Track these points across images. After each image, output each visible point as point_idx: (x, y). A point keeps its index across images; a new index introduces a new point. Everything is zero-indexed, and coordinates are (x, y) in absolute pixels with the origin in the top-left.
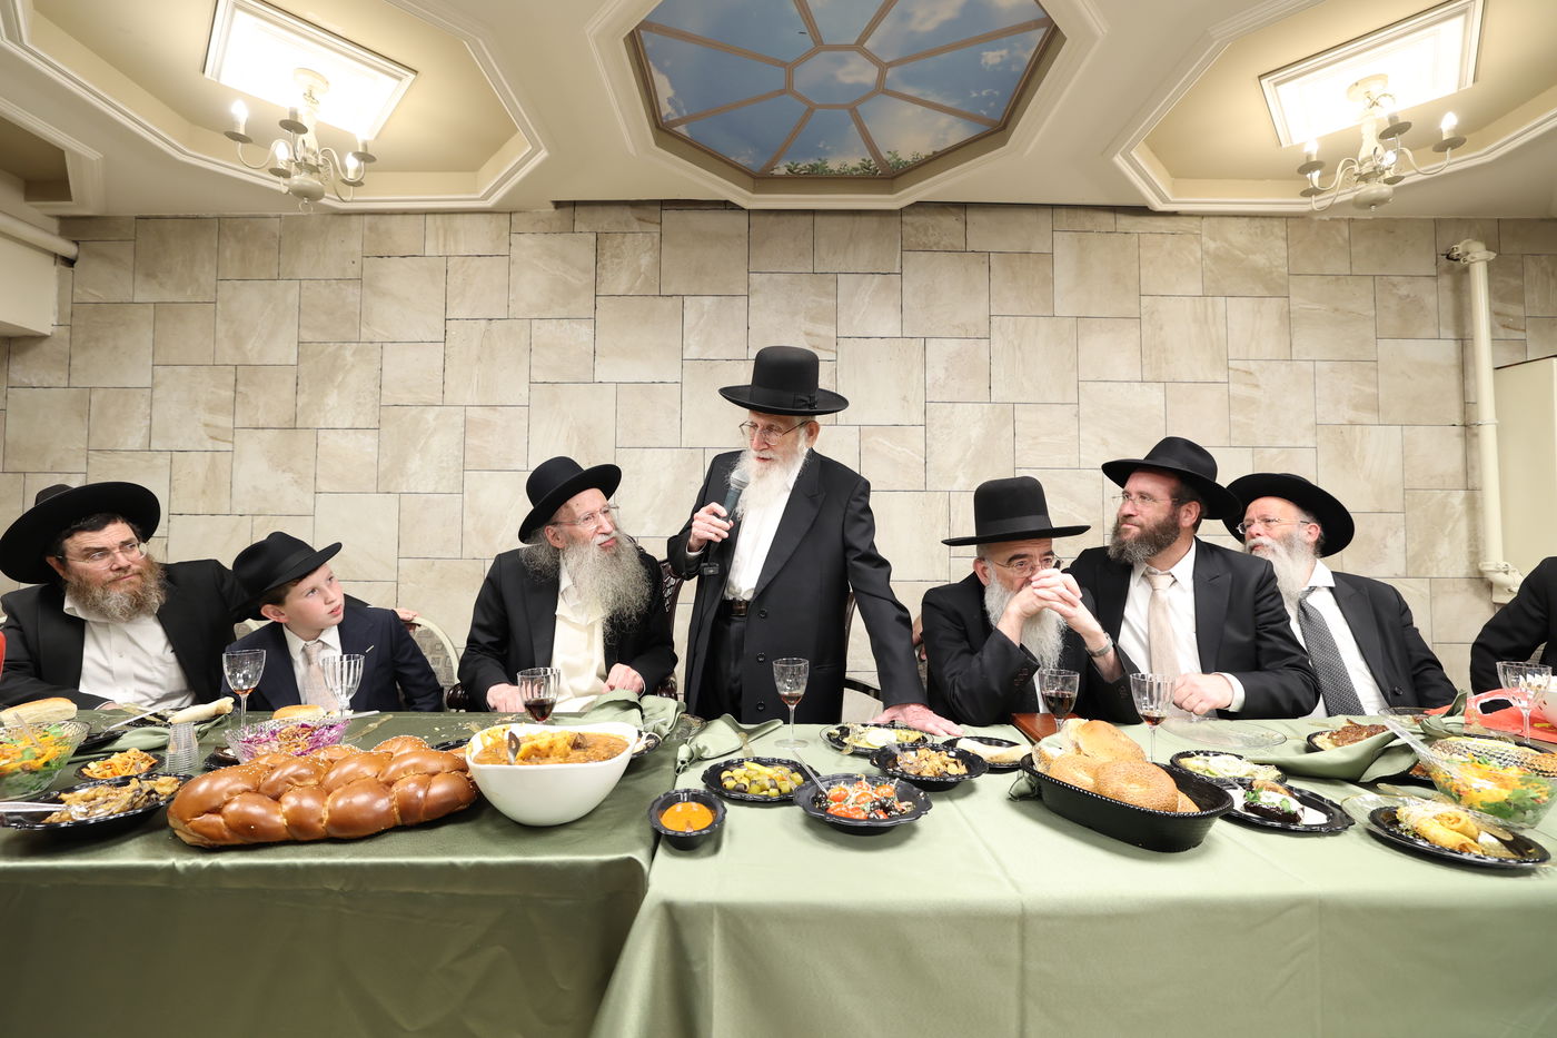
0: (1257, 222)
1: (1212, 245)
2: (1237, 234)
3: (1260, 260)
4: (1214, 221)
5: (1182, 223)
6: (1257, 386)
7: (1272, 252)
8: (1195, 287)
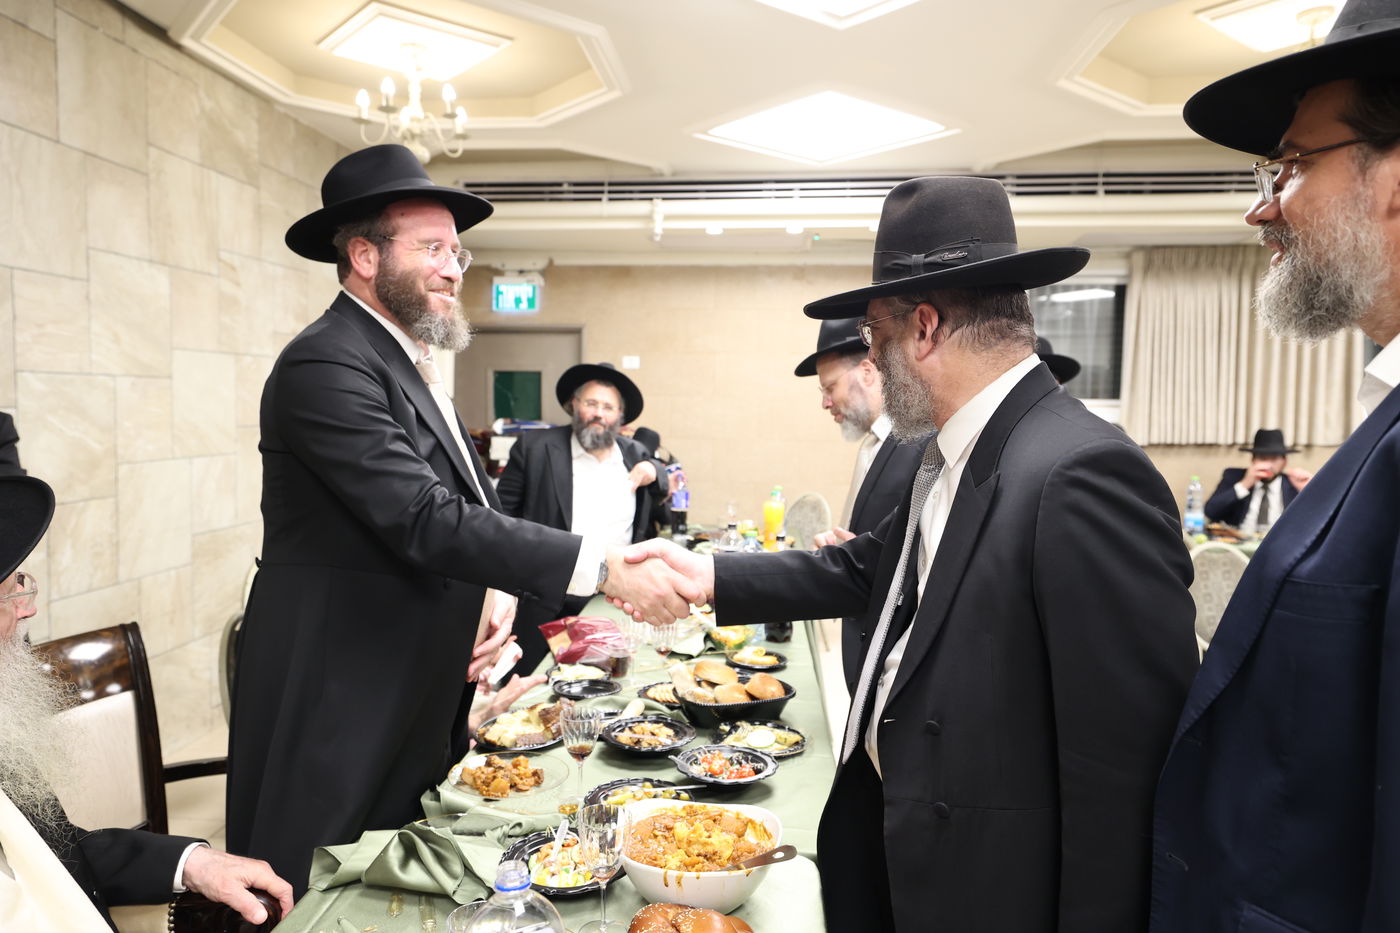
0: (240, 92)
1: (208, 104)
2: (226, 100)
3: (240, 137)
4: (209, 73)
5: (185, 64)
6: (238, 284)
7: (248, 134)
8: (193, 151)
